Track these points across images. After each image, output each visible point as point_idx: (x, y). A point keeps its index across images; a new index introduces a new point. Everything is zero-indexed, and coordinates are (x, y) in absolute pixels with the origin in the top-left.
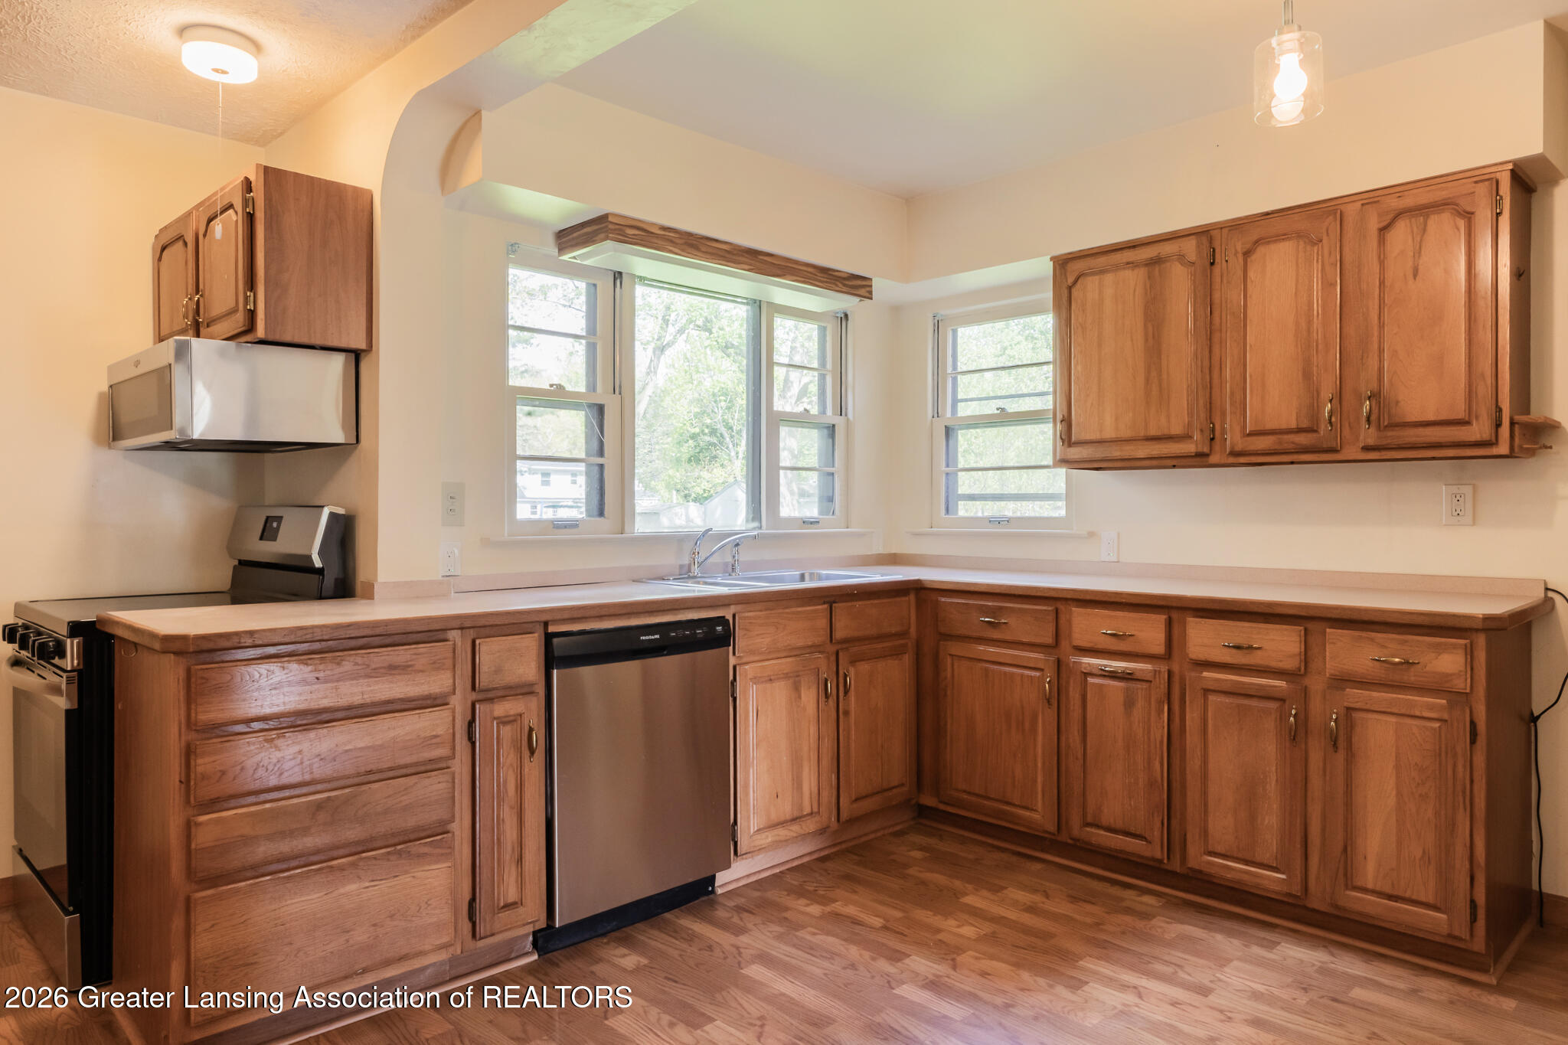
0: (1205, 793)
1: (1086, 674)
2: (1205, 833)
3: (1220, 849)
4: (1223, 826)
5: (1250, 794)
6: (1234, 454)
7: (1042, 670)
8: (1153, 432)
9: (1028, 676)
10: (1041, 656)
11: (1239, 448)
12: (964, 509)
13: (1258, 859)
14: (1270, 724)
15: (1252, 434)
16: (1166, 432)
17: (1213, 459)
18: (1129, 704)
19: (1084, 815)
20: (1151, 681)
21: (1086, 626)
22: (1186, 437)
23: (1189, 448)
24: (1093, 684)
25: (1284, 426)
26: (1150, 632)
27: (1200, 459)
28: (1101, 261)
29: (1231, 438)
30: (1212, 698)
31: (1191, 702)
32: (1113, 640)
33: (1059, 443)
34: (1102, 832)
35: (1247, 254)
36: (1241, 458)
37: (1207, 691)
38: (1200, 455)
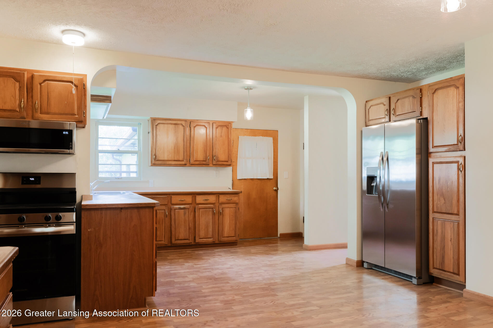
0: (199, 228)
1: (175, 209)
2: (199, 235)
3: (202, 237)
4: (202, 233)
5: (207, 227)
6: (192, 165)
7: (165, 210)
8: (176, 159)
9: (161, 212)
10: (164, 207)
11: (193, 163)
13: (209, 237)
14: (211, 213)
15: (195, 161)
16: (179, 159)
17: (187, 165)
18: (185, 214)
19: (175, 238)
20: (189, 209)
21: (175, 199)
22: (183, 161)
23: (183, 163)
24: (177, 211)
25: (201, 160)
26: (189, 199)
27: (185, 165)
29: (192, 162)
30: (201, 210)
31: (197, 211)
32: (181, 201)
33: (153, 160)
34: (179, 241)
35: (194, 127)
37: (199, 209)
38: (185, 164)
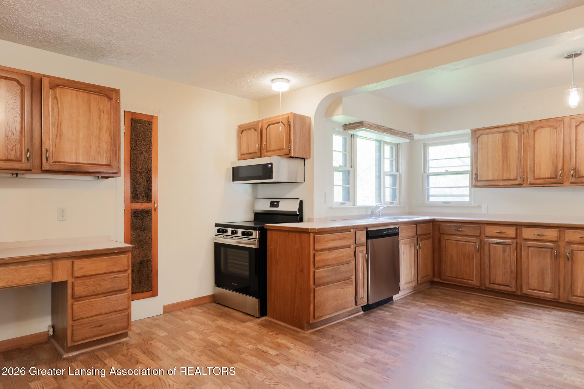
0: (528, 274)
1: (490, 243)
2: (528, 284)
3: (533, 288)
4: (534, 282)
5: (542, 274)
6: (530, 184)
7: (476, 242)
8: (505, 178)
9: (471, 244)
10: (475, 239)
11: (532, 182)
12: (432, 199)
13: (545, 290)
14: (548, 255)
15: (536, 179)
16: (509, 178)
17: (523, 186)
18: (504, 251)
19: (490, 280)
20: (511, 245)
21: (490, 230)
22: (516, 179)
23: (517, 182)
24: (493, 246)
25: (546, 177)
26: (511, 232)
27: (520, 185)
28: (488, 131)
29: (530, 180)
30: (530, 249)
31: (524, 250)
32: (499, 234)
33: (474, 181)
34: (496, 285)
35: (535, 131)
36: (532, 185)
37: (529, 247)
38: (520, 184)
